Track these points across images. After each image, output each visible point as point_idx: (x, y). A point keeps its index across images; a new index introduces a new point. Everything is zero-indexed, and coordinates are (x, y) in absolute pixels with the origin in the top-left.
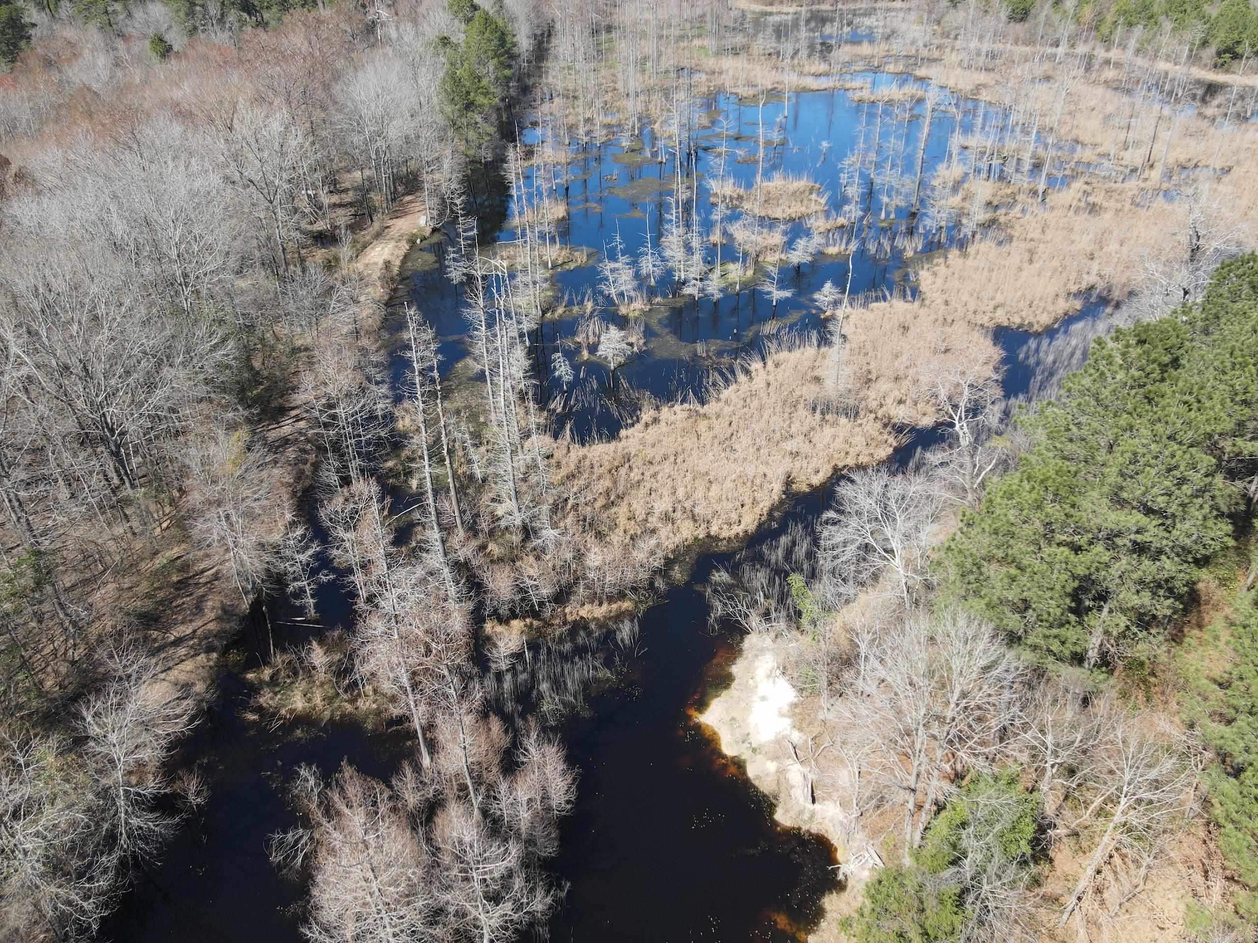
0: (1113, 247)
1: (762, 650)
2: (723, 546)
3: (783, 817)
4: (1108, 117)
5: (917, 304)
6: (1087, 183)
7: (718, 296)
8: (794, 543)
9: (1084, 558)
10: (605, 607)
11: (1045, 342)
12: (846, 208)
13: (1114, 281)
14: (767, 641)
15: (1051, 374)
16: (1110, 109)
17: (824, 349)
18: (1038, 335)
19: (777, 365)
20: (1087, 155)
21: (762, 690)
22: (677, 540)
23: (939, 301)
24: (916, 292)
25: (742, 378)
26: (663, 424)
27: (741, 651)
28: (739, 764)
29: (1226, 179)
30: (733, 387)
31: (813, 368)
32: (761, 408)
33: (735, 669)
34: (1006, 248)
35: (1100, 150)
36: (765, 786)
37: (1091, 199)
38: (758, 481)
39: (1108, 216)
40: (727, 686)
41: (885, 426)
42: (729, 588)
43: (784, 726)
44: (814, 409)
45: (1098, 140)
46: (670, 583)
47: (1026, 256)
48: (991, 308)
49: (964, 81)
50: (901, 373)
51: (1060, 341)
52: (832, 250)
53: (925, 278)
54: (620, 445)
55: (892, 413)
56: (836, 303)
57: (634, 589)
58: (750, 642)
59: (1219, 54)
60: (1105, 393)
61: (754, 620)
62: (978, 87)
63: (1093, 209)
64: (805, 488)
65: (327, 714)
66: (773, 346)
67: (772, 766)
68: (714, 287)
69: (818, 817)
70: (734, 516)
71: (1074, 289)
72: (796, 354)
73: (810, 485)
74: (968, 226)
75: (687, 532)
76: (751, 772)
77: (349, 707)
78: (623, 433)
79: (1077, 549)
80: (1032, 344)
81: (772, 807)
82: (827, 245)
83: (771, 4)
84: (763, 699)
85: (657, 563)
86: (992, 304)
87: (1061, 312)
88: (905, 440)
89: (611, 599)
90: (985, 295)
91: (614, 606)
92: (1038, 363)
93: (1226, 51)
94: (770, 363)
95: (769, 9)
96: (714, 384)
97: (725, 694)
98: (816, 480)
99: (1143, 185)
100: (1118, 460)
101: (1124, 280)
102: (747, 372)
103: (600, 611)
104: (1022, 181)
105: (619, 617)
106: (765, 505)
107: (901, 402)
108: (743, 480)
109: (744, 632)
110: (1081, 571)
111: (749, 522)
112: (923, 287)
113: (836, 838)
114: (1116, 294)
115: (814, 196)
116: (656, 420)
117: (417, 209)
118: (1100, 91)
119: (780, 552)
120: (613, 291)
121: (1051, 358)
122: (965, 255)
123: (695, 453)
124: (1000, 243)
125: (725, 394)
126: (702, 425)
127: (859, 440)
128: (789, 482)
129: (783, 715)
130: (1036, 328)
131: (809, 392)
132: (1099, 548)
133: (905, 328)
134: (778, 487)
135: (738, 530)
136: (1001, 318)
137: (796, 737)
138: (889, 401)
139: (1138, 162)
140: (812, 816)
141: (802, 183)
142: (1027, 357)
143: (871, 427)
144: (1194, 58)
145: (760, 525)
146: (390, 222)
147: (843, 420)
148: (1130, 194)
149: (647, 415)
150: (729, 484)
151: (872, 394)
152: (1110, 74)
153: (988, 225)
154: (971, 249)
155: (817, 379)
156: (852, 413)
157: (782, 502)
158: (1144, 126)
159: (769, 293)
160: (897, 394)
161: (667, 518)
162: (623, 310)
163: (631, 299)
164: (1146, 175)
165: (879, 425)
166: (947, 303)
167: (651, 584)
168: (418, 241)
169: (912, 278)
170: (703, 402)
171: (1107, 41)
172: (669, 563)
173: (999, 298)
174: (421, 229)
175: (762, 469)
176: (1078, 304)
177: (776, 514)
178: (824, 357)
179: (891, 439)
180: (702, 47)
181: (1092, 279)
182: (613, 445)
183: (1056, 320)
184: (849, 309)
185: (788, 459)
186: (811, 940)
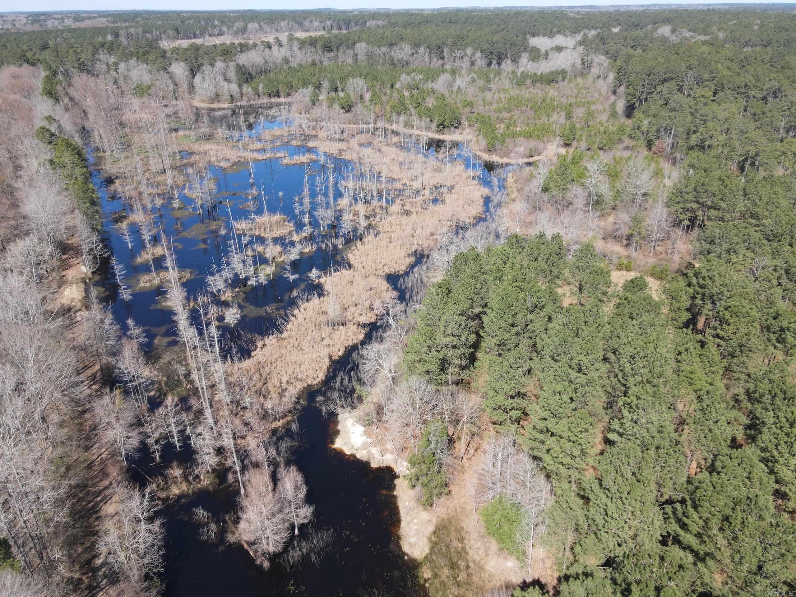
0: (419, 231)
1: (346, 419)
2: (315, 388)
3: (374, 465)
4: (401, 164)
5: (352, 270)
6: (402, 200)
8: (342, 379)
10: (281, 421)
11: (406, 278)
13: (424, 246)
14: (347, 415)
15: (412, 291)
16: (401, 159)
17: (322, 298)
18: (402, 276)
19: (305, 310)
20: (398, 186)
21: (351, 431)
22: (297, 390)
23: (360, 267)
24: (350, 265)
25: (293, 319)
26: (268, 346)
27: (338, 422)
28: (353, 456)
29: (453, 191)
30: (290, 324)
31: (321, 308)
32: (306, 329)
33: (339, 427)
34: (379, 238)
35: (403, 182)
36: (365, 459)
37: (405, 208)
38: (318, 360)
39: (414, 216)
40: (339, 434)
41: (358, 326)
42: (324, 402)
43: (364, 438)
44: (328, 325)
45: (400, 177)
47: (388, 240)
48: (381, 267)
49: (333, 148)
50: (356, 302)
51: (411, 276)
52: (306, 250)
53: (351, 257)
54: (255, 359)
55: (359, 320)
56: (319, 277)
57: (289, 412)
58: (340, 418)
59: (438, 126)
60: (433, 304)
61: (339, 410)
62: (341, 151)
63: (407, 213)
64: (337, 358)
66: (300, 302)
67: (365, 452)
69: (385, 461)
70: (315, 375)
71: (410, 252)
72: (311, 302)
73: (339, 356)
75: (299, 386)
76: (358, 456)
77: (199, 486)
78: (253, 354)
80: (402, 280)
81: (369, 464)
84: (353, 433)
85: (294, 399)
86: (382, 265)
87: (408, 264)
88: (368, 330)
89: (283, 418)
90: (378, 261)
91: (285, 420)
92: (406, 288)
93: (440, 125)
94: (301, 309)
96: (282, 323)
97: (339, 436)
98: (341, 353)
99: (423, 198)
100: (443, 322)
101: (427, 245)
102: (294, 316)
103: (280, 423)
105: (288, 423)
106: (325, 368)
107: (361, 315)
108: (312, 360)
109: (337, 415)
111: (321, 376)
112: (352, 262)
113: (392, 465)
114: (426, 252)
115: (286, 223)
116: (264, 345)
117: (76, 262)
118: (394, 149)
119: (338, 384)
120: (214, 290)
121: (410, 285)
122: (363, 243)
123: (288, 355)
124: (376, 235)
125: (289, 327)
126: (285, 343)
127: (350, 333)
128: (330, 357)
129: (362, 436)
130: (401, 272)
131: (323, 318)
133: (352, 282)
134: (327, 360)
135: (319, 380)
136: (387, 271)
137: (369, 440)
138: (356, 315)
139: (419, 187)
140: (383, 460)
141: (277, 217)
142: (401, 286)
143: (354, 328)
144: (429, 129)
145: (326, 376)
146: (64, 273)
147: (341, 327)
148: (420, 203)
149: (259, 344)
150: (307, 363)
151: (348, 314)
152: (395, 139)
153: (369, 227)
154: (365, 240)
155: (324, 313)
156: (343, 323)
157: (330, 365)
158: (417, 168)
160: (358, 312)
161: (288, 383)
164: (423, 193)
165: (356, 326)
166: (363, 268)
167: (295, 408)
168: (87, 281)
169: (346, 258)
170: (281, 333)
171: (389, 121)
172: (298, 399)
173: (384, 262)
174: (86, 274)
175: (318, 354)
176: (413, 259)
177: (331, 370)
178: (323, 302)
179: (362, 331)
180: (186, 136)
181: (415, 247)
182: (251, 359)
183: (407, 268)
184: (325, 278)
185: (326, 349)
186: (395, 493)
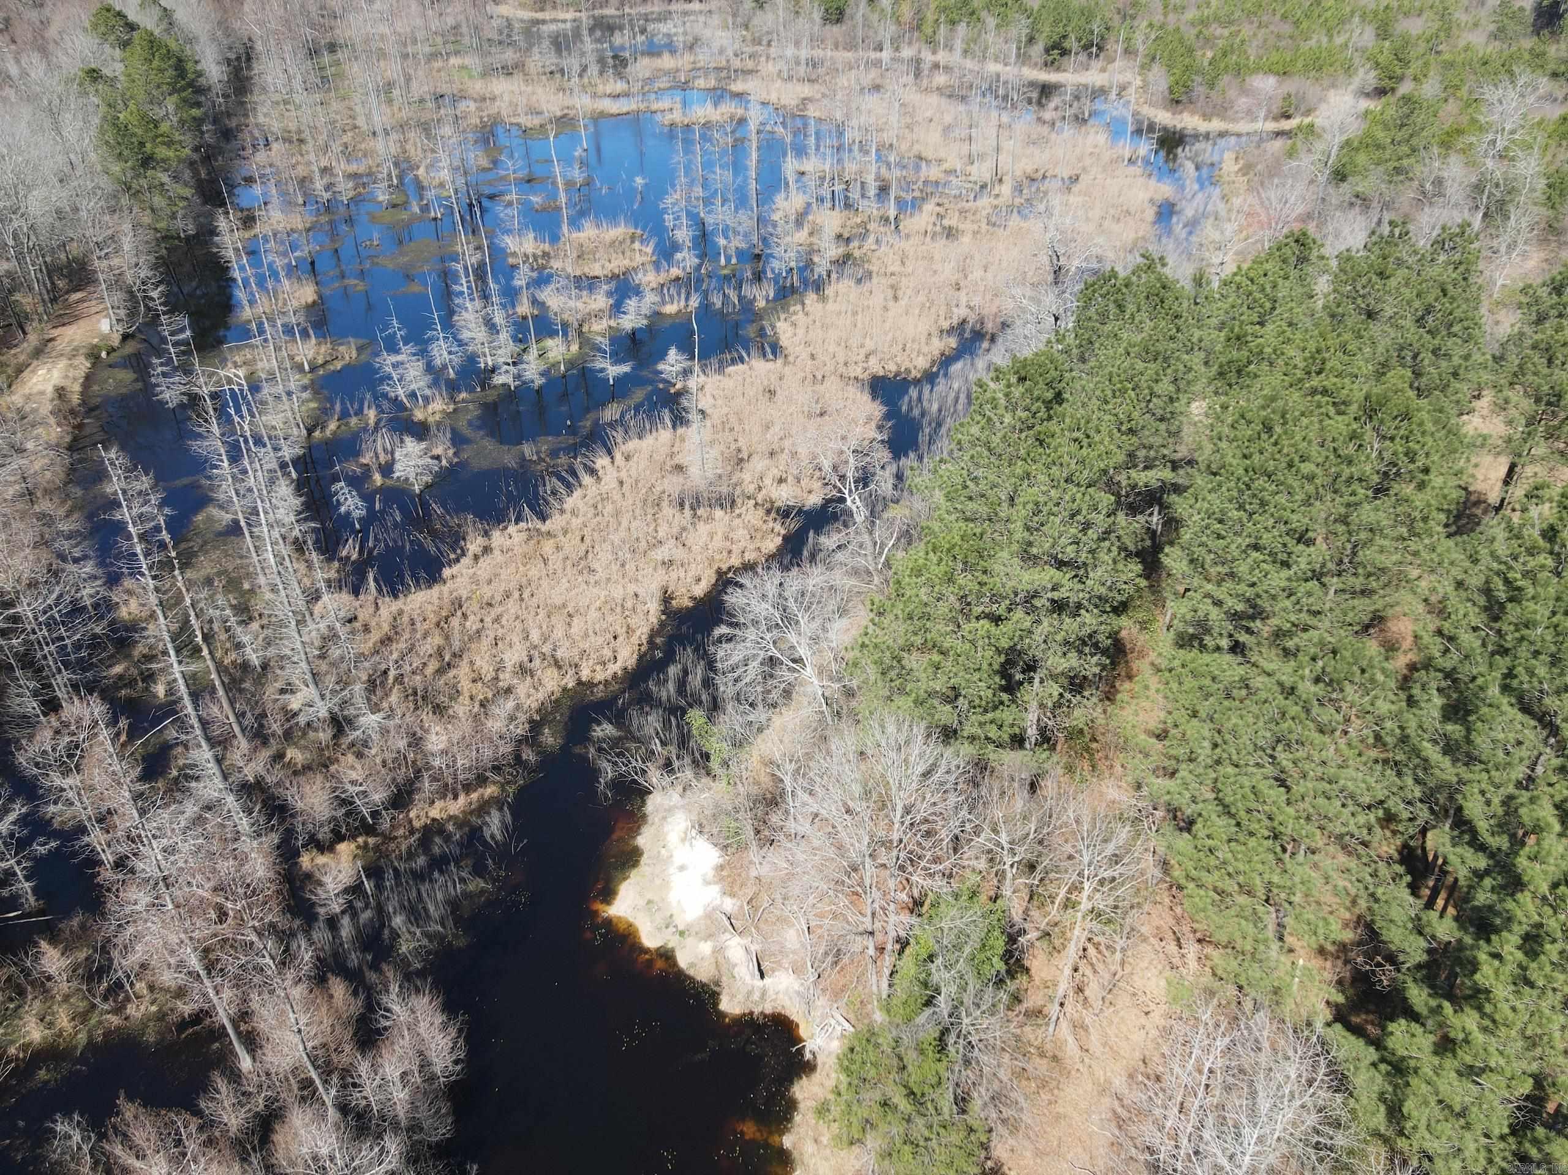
0: (977, 274)
1: (670, 810)
2: (599, 693)
3: (730, 1005)
4: (947, 129)
5: (780, 361)
6: (939, 205)
7: (539, 381)
8: (686, 672)
9: (1006, 628)
10: (462, 799)
11: (927, 389)
12: (679, 256)
13: (985, 312)
14: (674, 797)
15: (939, 425)
16: (948, 119)
17: (680, 431)
18: (917, 382)
19: (627, 458)
20: (933, 173)
21: (678, 860)
22: (541, 695)
23: (805, 355)
24: (776, 349)
25: (587, 480)
26: (497, 552)
27: (644, 817)
28: (667, 955)
29: (1076, 189)
30: (578, 493)
31: (672, 455)
32: (617, 514)
33: (641, 841)
34: (866, 286)
35: (946, 166)
36: (702, 974)
37: (946, 222)
38: (629, 604)
39: (966, 239)
40: (635, 864)
41: (768, 512)
42: (616, 742)
43: (713, 895)
44: (682, 505)
45: (942, 154)
46: (541, 751)
47: (890, 293)
48: (862, 357)
49: (789, 94)
50: (776, 447)
51: (941, 385)
52: (670, 309)
53: (784, 330)
54: (445, 589)
55: (774, 495)
56: (686, 373)
57: (497, 769)
58: (654, 803)
59: (1047, 51)
60: (996, 440)
61: (655, 775)
62: (805, 101)
63: (950, 233)
64: (687, 603)
65: (82, 1038)
66: (619, 435)
67: (706, 948)
68: (533, 370)
69: (771, 993)
70: (607, 653)
71: (946, 325)
72: (649, 440)
73: (691, 598)
74: (822, 266)
75: (552, 682)
76: (683, 961)
77: (115, 1020)
78: (447, 572)
79: (997, 620)
80: (913, 393)
81: (715, 996)
82: (664, 303)
83: (542, 10)
84: (682, 868)
85: (520, 729)
86: (863, 352)
87: (937, 353)
88: (793, 525)
89: (468, 788)
90: (854, 342)
91: (474, 796)
92: (923, 414)
93: (1053, 48)
94: (618, 456)
95: (540, 16)
96: (554, 493)
97: (634, 875)
98: (699, 590)
99: (996, 202)
100: (1021, 513)
101: (994, 310)
102: (592, 472)
103: (456, 806)
104: (870, 207)
105: (483, 808)
106: (642, 632)
107: (781, 481)
108: (610, 606)
109: (643, 793)
110: (1005, 643)
111: (627, 657)
112: (784, 341)
113: (794, 1012)
114: (989, 327)
115: (637, 245)
116: (487, 550)
117: (94, 310)
118: (934, 99)
119: (671, 686)
120: (401, 392)
121: (935, 407)
122: (823, 299)
123: (545, 583)
124: (859, 281)
125: (570, 502)
126: (548, 546)
127: (741, 533)
128: (667, 598)
129: (707, 883)
130: (915, 374)
131: (672, 485)
132: (1019, 614)
133: (772, 393)
134: (654, 607)
135: (615, 668)
136: (876, 367)
137: (730, 905)
138: (768, 481)
139: (987, 176)
141: (620, 231)
142: (910, 409)
143: (753, 516)
144: (1023, 58)
145: (641, 657)
146: (55, 333)
147: (718, 513)
148: (984, 213)
149: (474, 545)
150: (593, 614)
151: (747, 476)
152: (941, 79)
153: (843, 262)
154: (829, 291)
155: (679, 468)
156: (728, 502)
157: (662, 624)
158: (986, 134)
159: (602, 370)
160: (776, 472)
161: (523, 670)
162: (419, 415)
163: (427, 400)
164: (996, 191)
165: (761, 512)
166: (813, 357)
167: (518, 757)
168: (104, 354)
169: (769, 332)
170: (543, 518)
171: (931, 42)
172: (535, 726)
173: (870, 345)
174: (104, 338)
175: (632, 588)
176: (953, 342)
177: (658, 640)
178: (683, 440)
179: (778, 527)
180: (463, 67)
181: (960, 313)
182: (436, 589)
183: (933, 362)
184: (702, 378)
185: (661, 571)
186: (787, 1141)
